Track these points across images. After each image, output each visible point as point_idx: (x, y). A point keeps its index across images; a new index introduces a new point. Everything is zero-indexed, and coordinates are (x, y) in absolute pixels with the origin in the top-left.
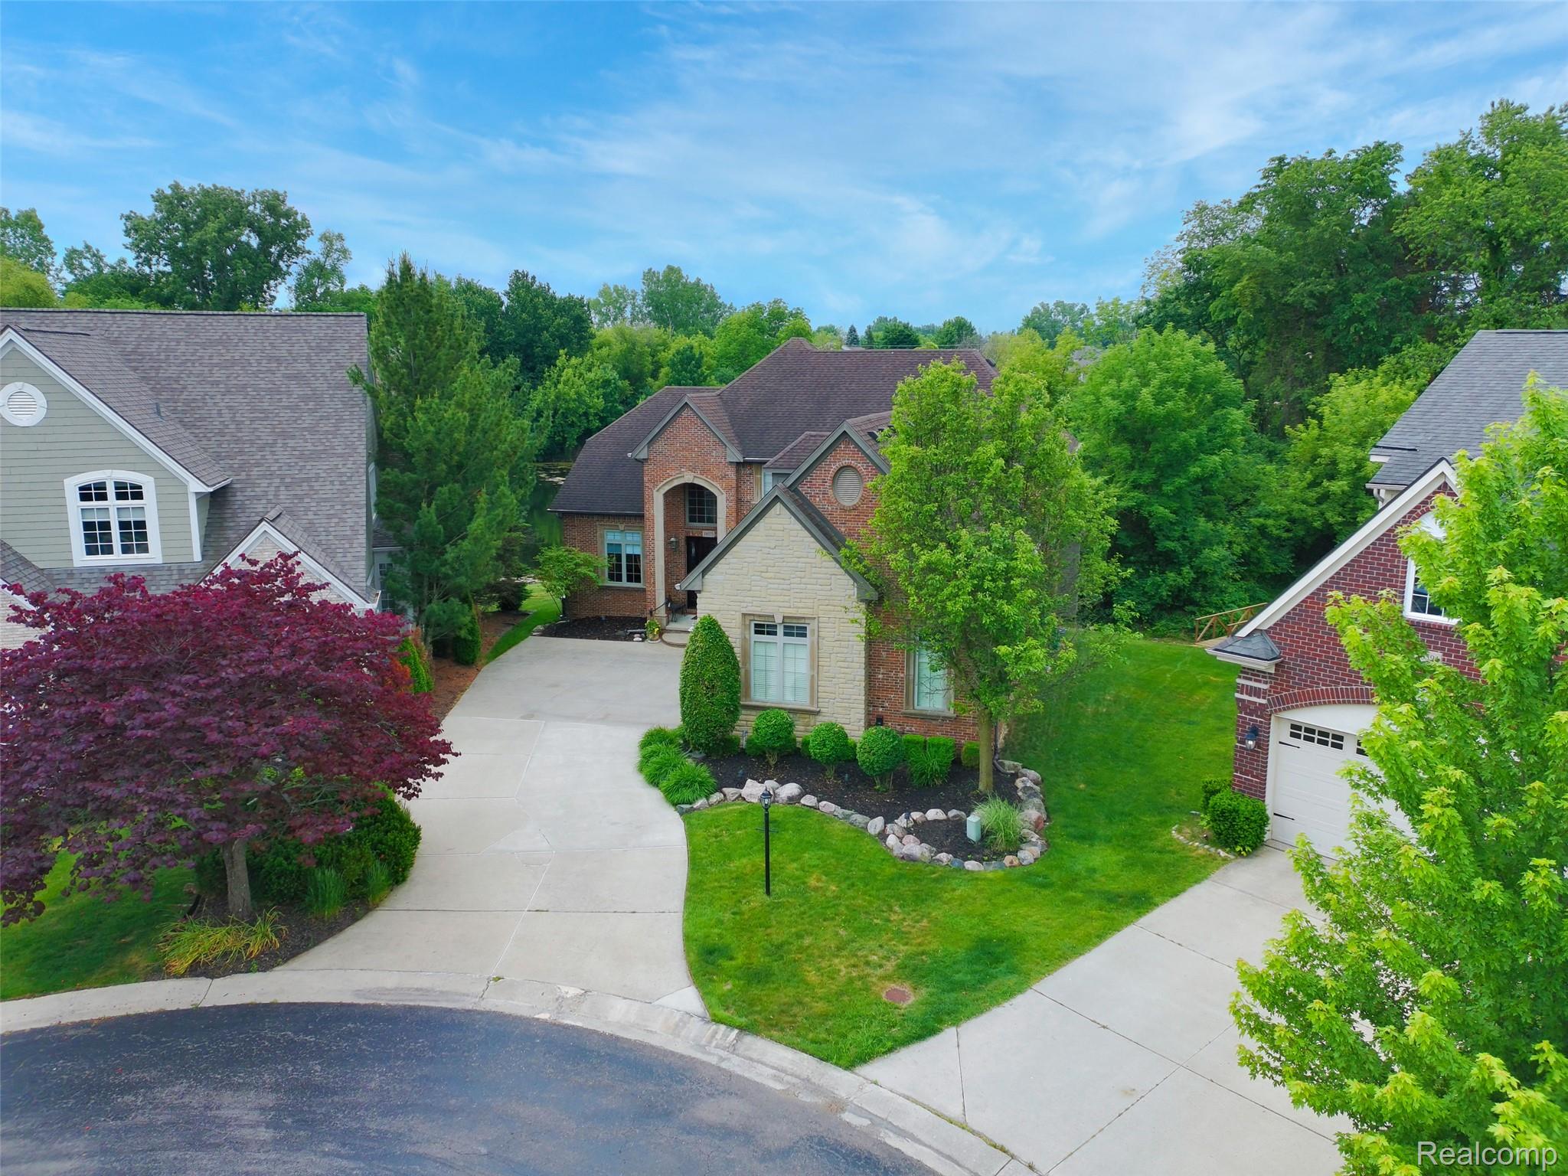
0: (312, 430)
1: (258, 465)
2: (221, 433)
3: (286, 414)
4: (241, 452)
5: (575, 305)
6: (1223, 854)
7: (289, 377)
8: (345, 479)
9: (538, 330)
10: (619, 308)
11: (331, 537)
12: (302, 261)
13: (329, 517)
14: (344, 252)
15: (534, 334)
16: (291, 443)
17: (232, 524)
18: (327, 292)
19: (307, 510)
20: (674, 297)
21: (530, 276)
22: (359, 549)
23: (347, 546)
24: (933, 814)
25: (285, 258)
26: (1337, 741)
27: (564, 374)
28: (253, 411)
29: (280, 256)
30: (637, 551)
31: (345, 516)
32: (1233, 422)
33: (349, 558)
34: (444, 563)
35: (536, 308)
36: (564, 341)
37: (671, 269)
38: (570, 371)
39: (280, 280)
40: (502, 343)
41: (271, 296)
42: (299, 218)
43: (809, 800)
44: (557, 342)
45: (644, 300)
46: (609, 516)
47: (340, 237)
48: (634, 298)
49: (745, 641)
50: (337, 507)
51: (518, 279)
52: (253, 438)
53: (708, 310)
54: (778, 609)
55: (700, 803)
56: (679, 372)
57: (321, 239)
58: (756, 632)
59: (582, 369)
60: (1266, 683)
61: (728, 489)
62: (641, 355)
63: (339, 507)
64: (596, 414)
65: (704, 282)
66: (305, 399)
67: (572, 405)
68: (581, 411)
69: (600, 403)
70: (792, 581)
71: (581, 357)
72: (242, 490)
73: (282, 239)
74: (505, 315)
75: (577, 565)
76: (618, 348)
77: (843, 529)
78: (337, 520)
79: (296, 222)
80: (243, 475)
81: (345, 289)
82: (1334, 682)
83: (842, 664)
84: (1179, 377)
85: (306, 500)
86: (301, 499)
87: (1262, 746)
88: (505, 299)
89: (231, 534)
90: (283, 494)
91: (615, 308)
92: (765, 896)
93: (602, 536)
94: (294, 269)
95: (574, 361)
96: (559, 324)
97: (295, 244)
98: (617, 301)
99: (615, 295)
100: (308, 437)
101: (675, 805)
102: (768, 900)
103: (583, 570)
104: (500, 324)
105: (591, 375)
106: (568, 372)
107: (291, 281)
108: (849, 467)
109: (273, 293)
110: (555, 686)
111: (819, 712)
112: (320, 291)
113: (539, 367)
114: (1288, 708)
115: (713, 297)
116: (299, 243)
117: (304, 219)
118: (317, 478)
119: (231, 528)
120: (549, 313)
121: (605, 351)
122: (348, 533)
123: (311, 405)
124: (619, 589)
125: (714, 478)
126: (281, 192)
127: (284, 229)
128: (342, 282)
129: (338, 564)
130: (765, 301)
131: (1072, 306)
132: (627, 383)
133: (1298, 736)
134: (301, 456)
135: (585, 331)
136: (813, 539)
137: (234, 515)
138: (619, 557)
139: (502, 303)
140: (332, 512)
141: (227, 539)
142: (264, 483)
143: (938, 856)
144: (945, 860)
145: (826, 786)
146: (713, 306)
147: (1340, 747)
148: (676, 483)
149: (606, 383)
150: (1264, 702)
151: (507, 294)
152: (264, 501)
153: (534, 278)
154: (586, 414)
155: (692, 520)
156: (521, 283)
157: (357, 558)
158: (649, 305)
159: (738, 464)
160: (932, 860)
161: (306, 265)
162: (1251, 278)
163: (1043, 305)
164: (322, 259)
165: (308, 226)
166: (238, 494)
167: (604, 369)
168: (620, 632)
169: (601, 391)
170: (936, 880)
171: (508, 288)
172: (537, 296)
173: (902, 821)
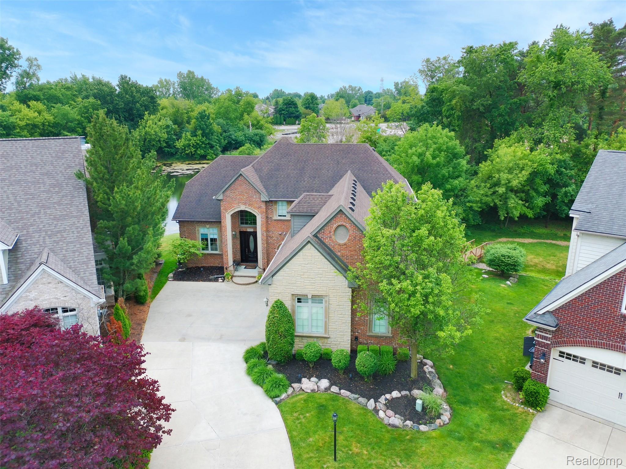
0: (59, 203)
1: (32, 225)
2: (10, 208)
3: (44, 196)
4: (22, 219)
5: (150, 91)
6: (531, 411)
7: (43, 174)
8: (79, 229)
9: (134, 103)
10: (167, 89)
11: (76, 263)
12: (18, 70)
13: (74, 252)
14: (38, 66)
15: (132, 104)
16: (49, 211)
17: (22, 260)
18: (31, 84)
19: (62, 249)
20: (191, 84)
21: (128, 77)
22: (92, 269)
23: (85, 267)
24: (395, 394)
25: (9, 69)
26: (583, 361)
27: (148, 123)
28: (26, 194)
29: (7, 68)
30: (215, 237)
31: (82, 251)
32: (462, 166)
33: (87, 275)
34: (132, 264)
35: (132, 92)
36: (147, 108)
37: (189, 72)
38: (151, 121)
39: (7, 79)
40: (118, 109)
41: (4, 87)
42: (15, 50)
43: (335, 389)
44: (144, 108)
45: (178, 86)
46: (201, 222)
47: (36, 59)
48: (174, 84)
49: (293, 306)
50: (77, 246)
51: (123, 79)
52: (28, 210)
53: (207, 90)
54: (309, 290)
55: (283, 396)
56: (200, 122)
57: (27, 60)
58: (298, 302)
59: (156, 121)
60: (550, 334)
61: (262, 213)
62: (182, 114)
63: (79, 246)
64: (164, 141)
65: (205, 78)
66: (53, 186)
67: (153, 137)
68: (157, 139)
69: (165, 136)
70: (316, 279)
71: (155, 115)
72: (26, 240)
73: (7, 60)
74: (118, 96)
75: (190, 247)
76: (171, 111)
77: (339, 254)
78: (78, 253)
79: (13, 52)
80: (25, 232)
81: (40, 83)
82: (585, 337)
83: (340, 316)
84: (441, 147)
85: (61, 243)
86: (57, 243)
87: (547, 362)
88: (117, 88)
89: (23, 267)
90: (48, 240)
91: (166, 89)
92: (334, 462)
93: (198, 230)
94: (14, 74)
95: (152, 117)
96: (144, 100)
97: (14, 62)
98: (166, 86)
99: (165, 83)
100: (57, 207)
101: (272, 398)
102: (336, 464)
103: (192, 250)
104: (116, 100)
105: (160, 123)
106: (150, 122)
107: (13, 79)
108: (342, 225)
109: (4, 86)
110: (189, 315)
111: (329, 338)
112: (27, 84)
113: (136, 119)
114: (561, 346)
115: (209, 84)
116: (16, 62)
117: (17, 51)
118: (65, 230)
119: (22, 263)
120: (139, 95)
121: (165, 111)
122: (85, 260)
123: (57, 189)
124: (208, 254)
125: (255, 208)
126: (5, 38)
127: (8, 56)
128: (38, 80)
129: (82, 278)
130: (233, 88)
131: (356, 87)
132: (176, 126)
133: (563, 357)
134: (55, 219)
135: (156, 103)
136: (326, 260)
137: (23, 255)
138: (207, 240)
139: (116, 90)
140: (75, 249)
141: (20, 270)
142: (37, 235)
143: (405, 423)
144: (410, 425)
145: (340, 379)
146: (209, 88)
147: (584, 363)
148: (237, 210)
149: (168, 126)
150: (549, 343)
151: (118, 85)
152: (38, 246)
153: (129, 78)
154: (159, 141)
155: (242, 223)
156: (124, 81)
157: (91, 274)
158: (181, 88)
159: (266, 201)
160: (404, 426)
161: (20, 72)
162: (459, 98)
163: (343, 87)
164: (28, 70)
165: (20, 54)
166: (23, 243)
167: (166, 120)
168: (211, 277)
169: (165, 130)
170: (411, 441)
171: (118, 83)
172: (132, 87)
173: (382, 399)
